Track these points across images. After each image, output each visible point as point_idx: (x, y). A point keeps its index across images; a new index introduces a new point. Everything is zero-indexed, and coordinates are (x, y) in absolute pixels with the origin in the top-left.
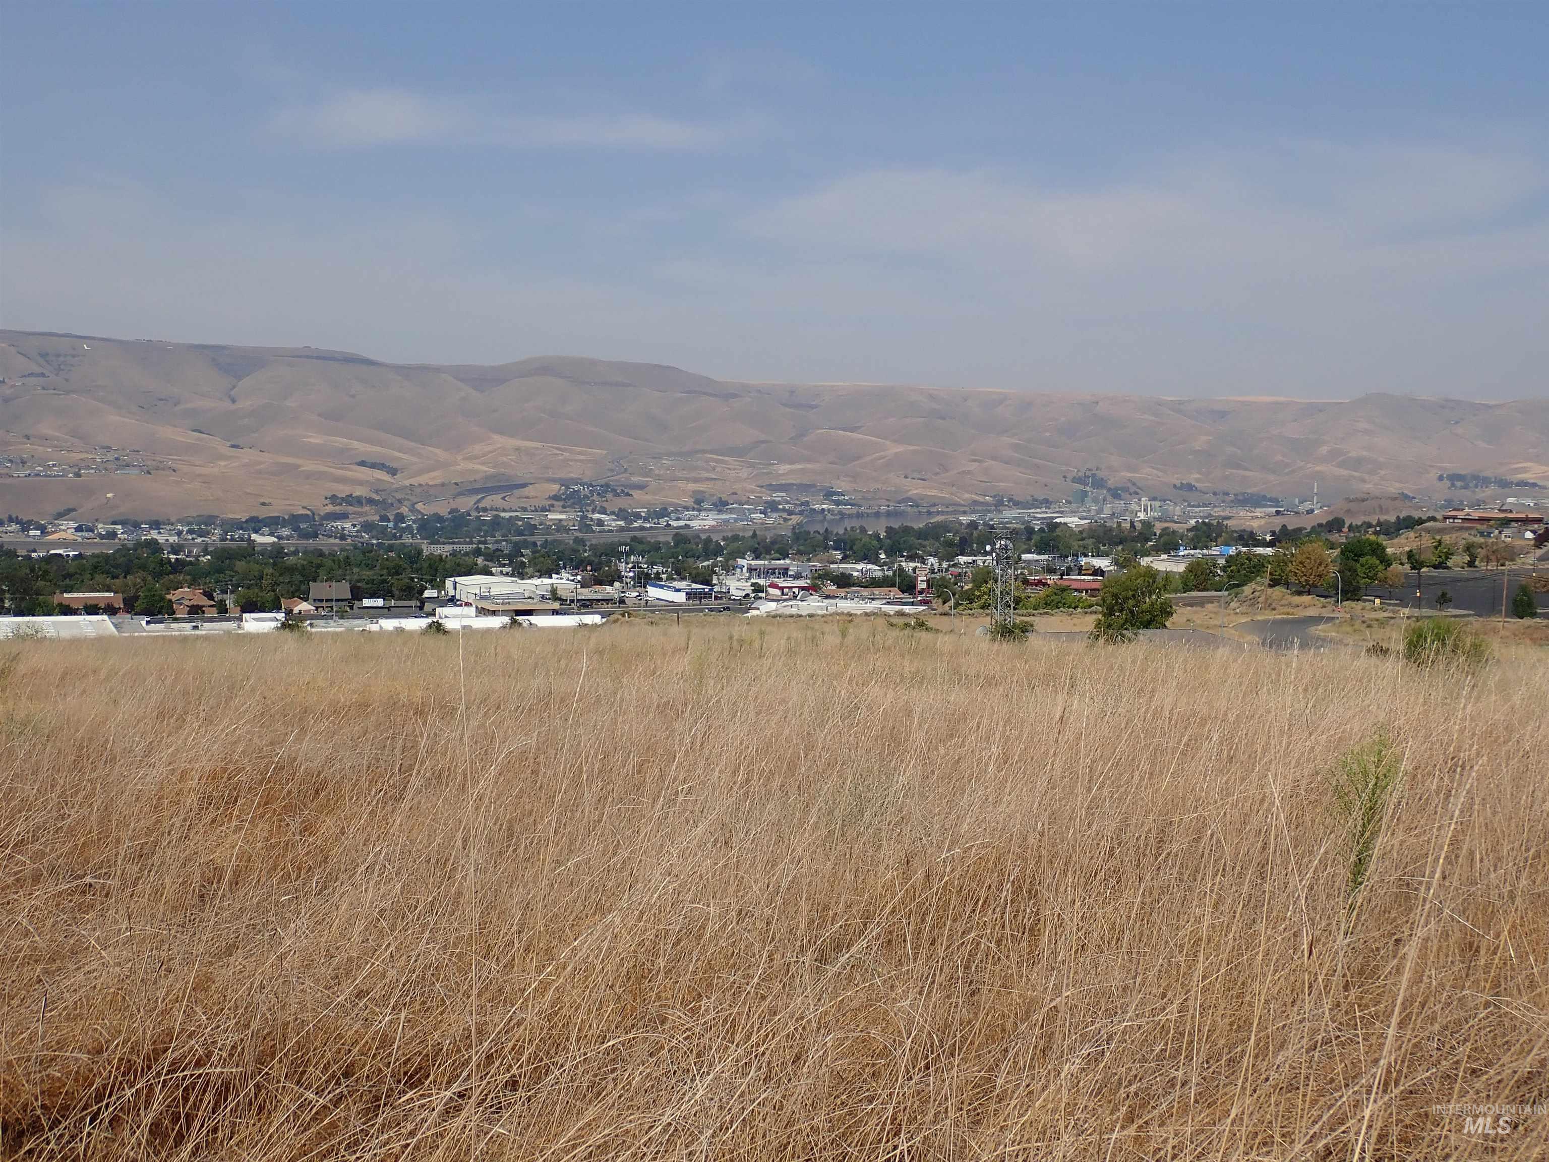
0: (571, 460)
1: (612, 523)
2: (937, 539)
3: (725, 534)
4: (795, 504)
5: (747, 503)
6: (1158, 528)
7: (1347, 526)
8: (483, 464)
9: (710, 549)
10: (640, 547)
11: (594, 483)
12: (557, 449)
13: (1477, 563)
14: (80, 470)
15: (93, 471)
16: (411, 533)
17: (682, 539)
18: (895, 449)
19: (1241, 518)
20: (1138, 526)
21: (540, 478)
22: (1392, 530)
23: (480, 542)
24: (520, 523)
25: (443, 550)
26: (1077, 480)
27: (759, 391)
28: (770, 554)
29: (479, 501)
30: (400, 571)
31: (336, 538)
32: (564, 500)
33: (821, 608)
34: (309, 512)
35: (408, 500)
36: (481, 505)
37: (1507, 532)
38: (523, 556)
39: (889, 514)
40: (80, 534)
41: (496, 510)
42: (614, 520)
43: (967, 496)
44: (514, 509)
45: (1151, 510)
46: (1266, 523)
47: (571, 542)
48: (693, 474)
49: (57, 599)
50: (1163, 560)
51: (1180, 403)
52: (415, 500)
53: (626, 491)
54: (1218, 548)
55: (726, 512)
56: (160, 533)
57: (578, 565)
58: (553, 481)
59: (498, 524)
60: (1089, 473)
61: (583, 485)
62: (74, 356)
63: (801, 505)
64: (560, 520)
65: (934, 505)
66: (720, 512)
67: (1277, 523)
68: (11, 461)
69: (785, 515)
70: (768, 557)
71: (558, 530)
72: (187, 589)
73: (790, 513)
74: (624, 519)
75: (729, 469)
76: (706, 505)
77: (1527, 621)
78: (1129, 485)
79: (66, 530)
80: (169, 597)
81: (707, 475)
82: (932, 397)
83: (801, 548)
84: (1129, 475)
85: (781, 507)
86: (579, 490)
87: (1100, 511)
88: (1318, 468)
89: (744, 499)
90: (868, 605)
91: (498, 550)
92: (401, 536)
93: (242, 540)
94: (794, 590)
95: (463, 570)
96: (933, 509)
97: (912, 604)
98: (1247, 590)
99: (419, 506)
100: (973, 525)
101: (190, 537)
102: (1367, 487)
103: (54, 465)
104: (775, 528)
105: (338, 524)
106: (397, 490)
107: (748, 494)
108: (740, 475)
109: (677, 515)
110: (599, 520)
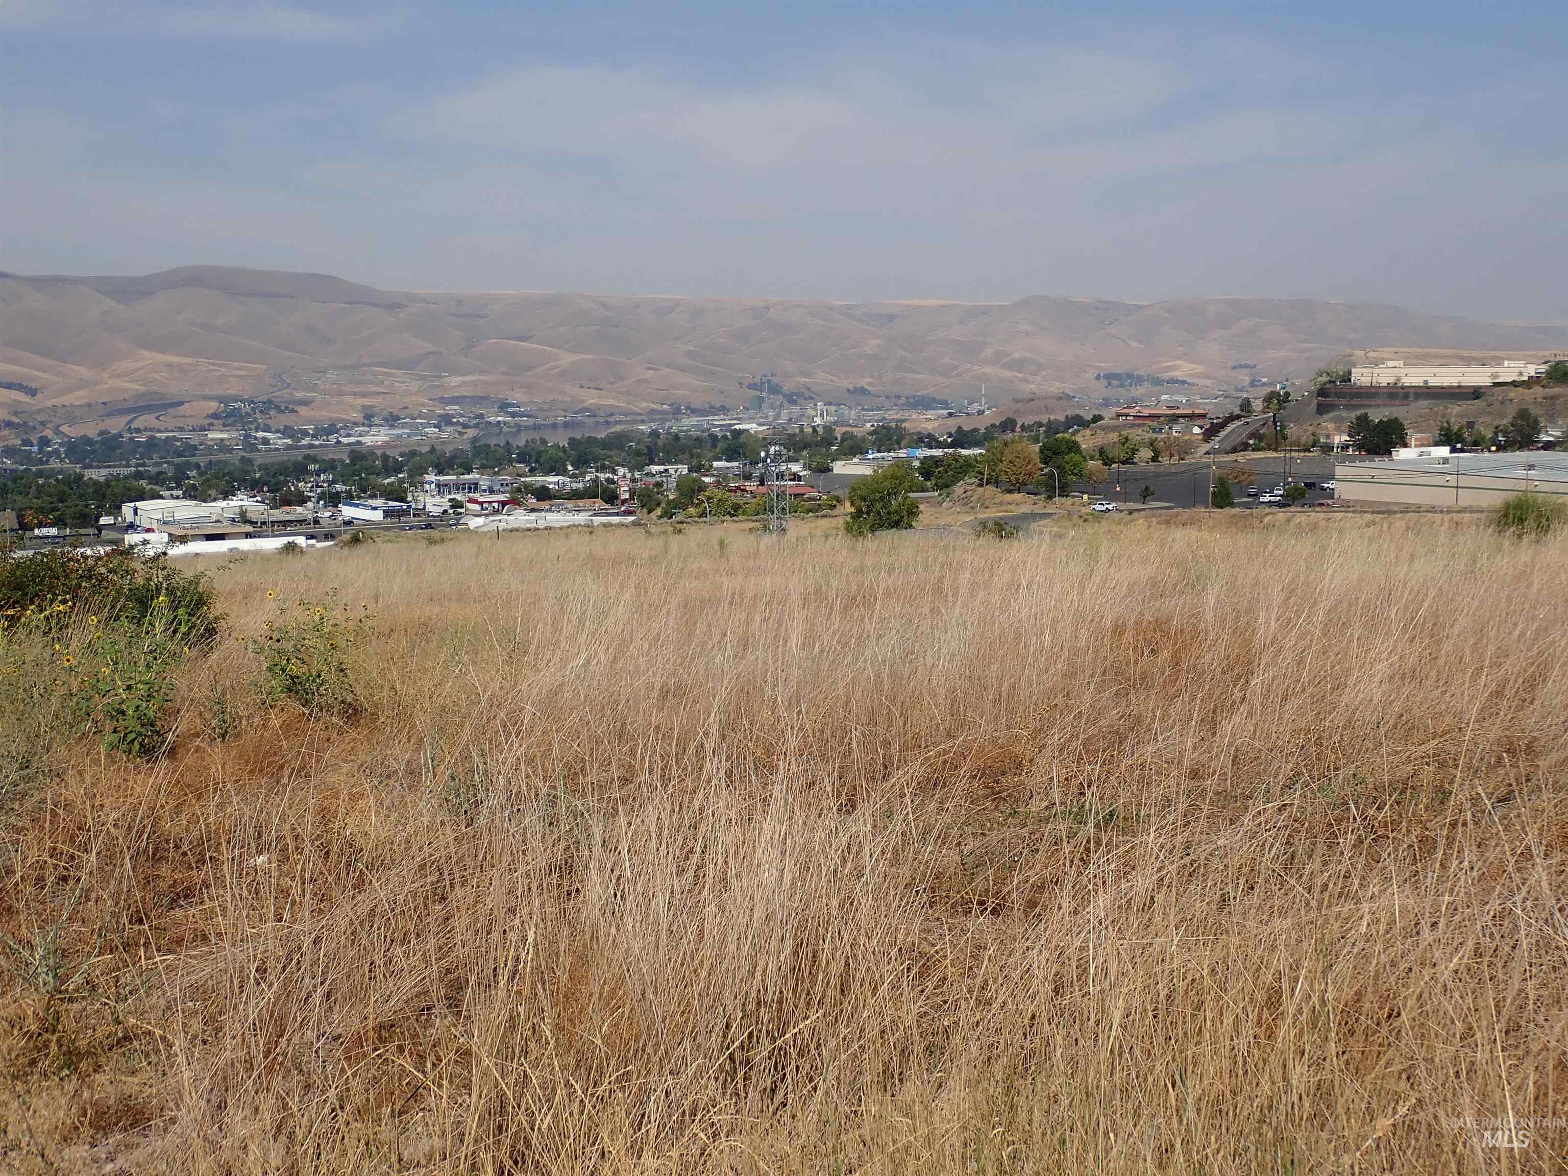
0: (229, 376)
1: (279, 441)
2: (622, 448)
3: (402, 450)
4: (470, 417)
5: (419, 417)
6: (839, 432)
7: (1018, 426)
8: (132, 381)
9: (390, 466)
11: (255, 400)
12: (214, 365)
13: (1160, 459)
16: (58, 456)
17: (359, 456)
18: (567, 359)
19: (915, 421)
20: (820, 430)
21: (195, 396)
22: (1062, 429)
23: (138, 465)
24: (179, 444)
25: (98, 474)
26: (752, 386)
27: (425, 301)
29: (130, 422)
30: (65, 497)
32: (224, 418)
33: (529, 521)
35: (51, 422)
36: (133, 426)
37: (1176, 427)
38: (188, 478)
39: (566, 425)
41: (151, 430)
42: (280, 438)
43: (644, 404)
44: (169, 428)
45: (827, 415)
46: (940, 425)
47: (237, 462)
48: (362, 388)
50: (855, 464)
51: (849, 307)
52: (59, 422)
53: (290, 407)
54: (905, 451)
55: (398, 427)
57: (254, 487)
58: (211, 398)
59: (155, 445)
60: (764, 379)
61: (243, 401)
63: (476, 418)
64: (222, 440)
65: (612, 415)
66: (392, 427)
67: (952, 425)
69: (460, 429)
70: (452, 472)
71: (221, 450)
73: (465, 426)
74: (291, 436)
75: (398, 382)
76: (376, 420)
77: (1228, 510)
78: (804, 390)
81: (375, 389)
82: (604, 305)
83: (484, 462)
84: (803, 380)
85: (454, 420)
86: (240, 408)
87: (778, 416)
88: (984, 370)
89: (416, 413)
90: (576, 517)
91: (159, 473)
92: (47, 462)
94: (494, 504)
96: (611, 419)
97: (617, 514)
98: (958, 489)
99: (64, 429)
100: (655, 434)
102: (1032, 387)
104: (450, 442)
106: (38, 412)
107: (419, 408)
108: (410, 388)
109: (347, 432)
110: (264, 438)
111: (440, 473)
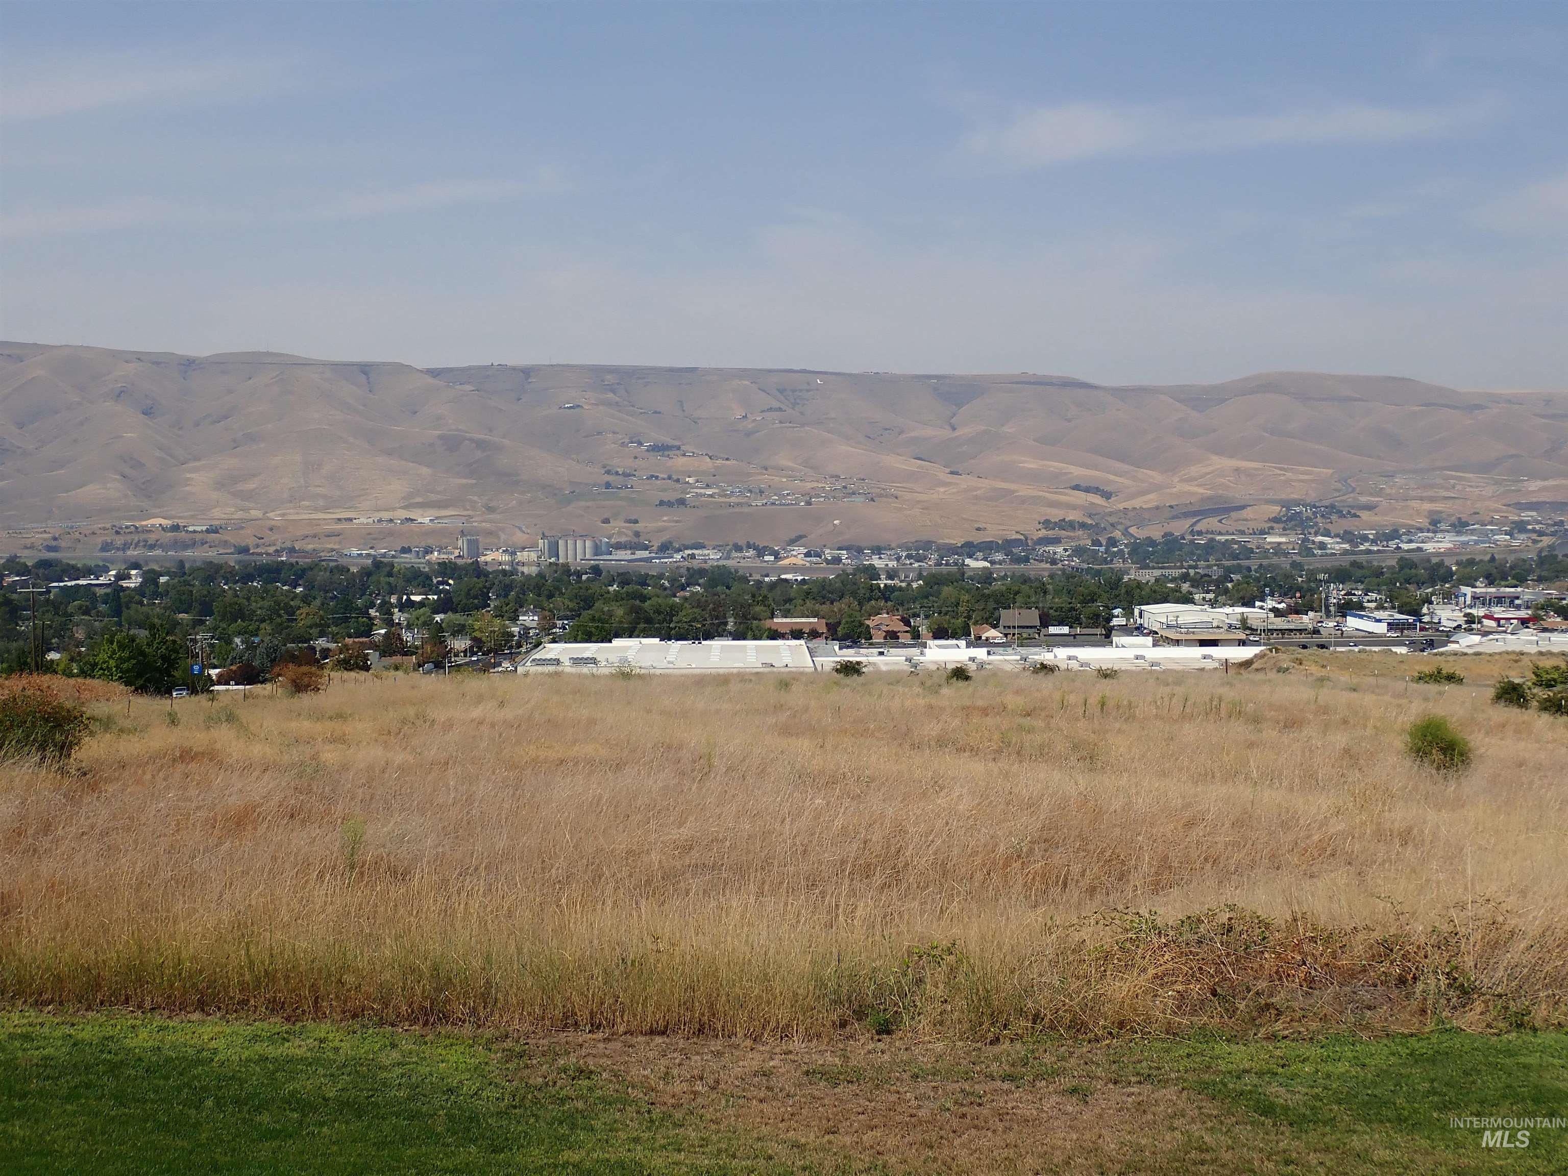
0: (1293, 481)
1: (1335, 545)
3: (1460, 558)
4: (1547, 524)
5: (1490, 523)
8: (1199, 486)
9: (1438, 575)
10: (1359, 573)
11: (1317, 504)
12: (1281, 469)
14: (811, 498)
15: (822, 499)
16: (1122, 557)
17: (1409, 563)
21: (1259, 500)
23: (1190, 567)
24: (1236, 546)
25: (1148, 576)
28: (1506, 580)
29: (1194, 524)
31: (1047, 562)
32: (1285, 522)
34: (1022, 537)
35: (1122, 523)
36: (1197, 528)
38: (1231, 581)
40: (808, 559)
41: (1212, 533)
42: (1338, 543)
44: (1230, 531)
47: (1287, 566)
48: (1430, 493)
49: (768, 624)
52: (1129, 524)
53: (1353, 511)
55: (1466, 533)
56: (880, 558)
58: (1274, 502)
59: (1213, 548)
61: (1305, 505)
62: (808, 391)
63: (1554, 526)
64: (1279, 544)
66: (1459, 533)
68: (750, 491)
69: (1534, 536)
70: (1503, 583)
71: (1275, 554)
72: (885, 615)
73: (1541, 533)
74: (1350, 541)
75: (1471, 486)
76: (1443, 526)
79: (797, 556)
80: (867, 622)
81: (1445, 494)
83: (1543, 574)
85: (1530, 527)
86: (1301, 512)
89: (1487, 519)
91: (1206, 575)
92: (1112, 560)
93: (956, 565)
94: (1511, 621)
95: (1159, 597)
99: (1132, 530)
101: (908, 562)
103: (788, 494)
104: (1517, 551)
105: (1051, 549)
106: (1111, 514)
107: (1492, 514)
108: (1483, 493)
109: (1409, 537)
110: (1321, 543)
111: (1491, 583)
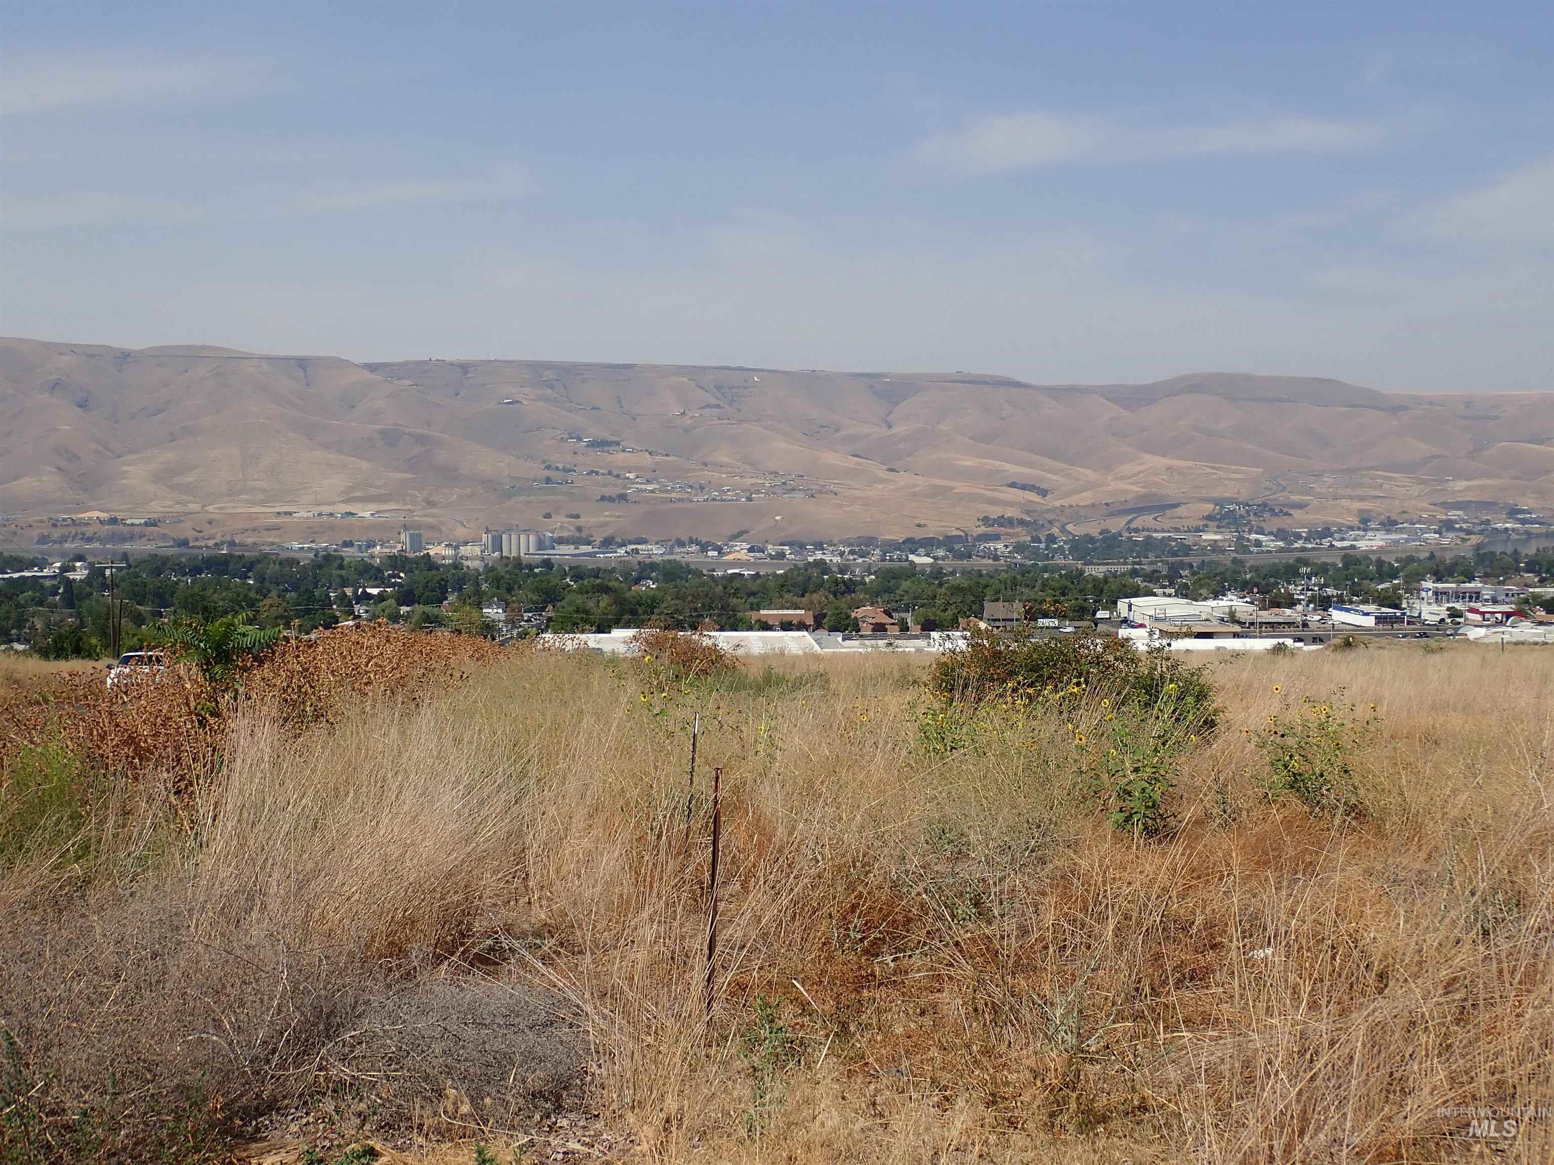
0: (1225, 479)
1: (1270, 543)
3: (1399, 555)
4: (1474, 523)
5: (1419, 522)
8: (1133, 484)
9: (1385, 572)
11: (1250, 503)
12: (1211, 467)
14: (751, 494)
15: (763, 496)
16: (1063, 553)
17: (1352, 560)
21: (1192, 498)
23: (1134, 563)
24: (1174, 543)
25: (1097, 571)
27: (1431, 403)
28: (1453, 577)
29: (1130, 522)
30: (1066, 591)
31: (989, 558)
32: (1220, 520)
33: (1537, 635)
34: (962, 534)
35: (1059, 521)
36: (1133, 526)
38: (1181, 577)
40: (752, 554)
41: (1148, 530)
42: (1272, 541)
44: (1166, 529)
47: (1229, 563)
48: (1359, 492)
49: (755, 615)
52: (1065, 521)
53: (1285, 510)
55: (1396, 531)
56: (824, 554)
57: (1244, 588)
58: (1207, 500)
59: (1151, 545)
61: (1238, 504)
62: (745, 388)
63: (1481, 524)
64: (1216, 541)
66: (1388, 531)
68: (691, 487)
69: (1462, 535)
71: (1213, 551)
72: (868, 608)
73: (1469, 532)
74: (1283, 539)
75: (1398, 486)
76: (1373, 525)
79: (740, 551)
80: (852, 615)
81: (1373, 493)
83: (1488, 570)
85: (1457, 526)
86: (1234, 510)
89: (1416, 518)
91: (1155, 571)
92: (1053, 557)
93: (900, 560)
94: (1497, 615)
99: (1070, 527)
101: (852, 558)
103: (728, 490)
104: (1451, 549)
105: (991, 545)
106: (1048, 511)
107: (1420, 513)
108: (1410, 492)
109: (1341, 536)
110: (1257, 540)
111: (1438, 580)
